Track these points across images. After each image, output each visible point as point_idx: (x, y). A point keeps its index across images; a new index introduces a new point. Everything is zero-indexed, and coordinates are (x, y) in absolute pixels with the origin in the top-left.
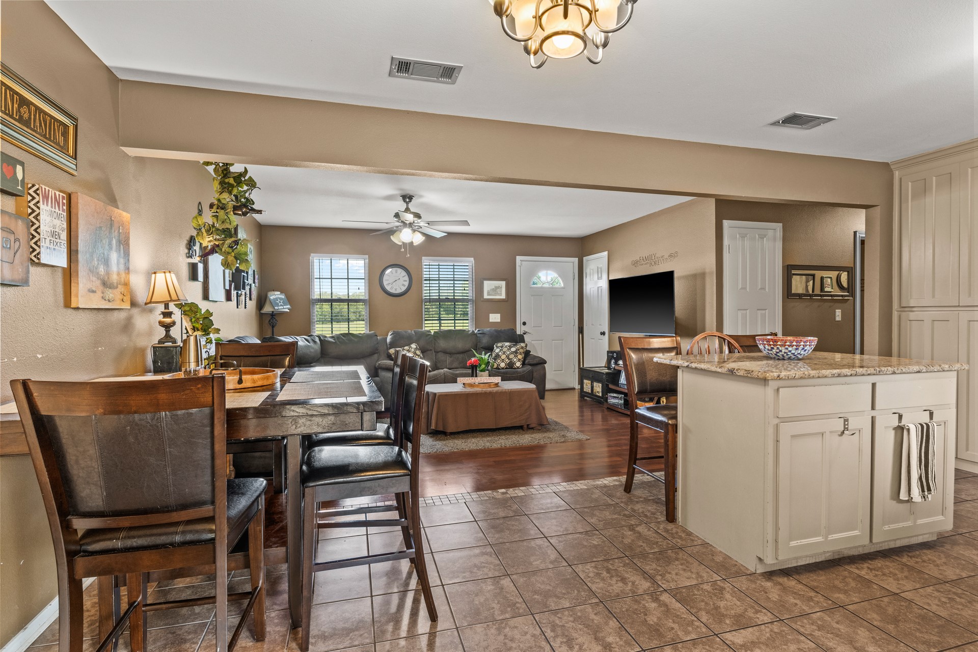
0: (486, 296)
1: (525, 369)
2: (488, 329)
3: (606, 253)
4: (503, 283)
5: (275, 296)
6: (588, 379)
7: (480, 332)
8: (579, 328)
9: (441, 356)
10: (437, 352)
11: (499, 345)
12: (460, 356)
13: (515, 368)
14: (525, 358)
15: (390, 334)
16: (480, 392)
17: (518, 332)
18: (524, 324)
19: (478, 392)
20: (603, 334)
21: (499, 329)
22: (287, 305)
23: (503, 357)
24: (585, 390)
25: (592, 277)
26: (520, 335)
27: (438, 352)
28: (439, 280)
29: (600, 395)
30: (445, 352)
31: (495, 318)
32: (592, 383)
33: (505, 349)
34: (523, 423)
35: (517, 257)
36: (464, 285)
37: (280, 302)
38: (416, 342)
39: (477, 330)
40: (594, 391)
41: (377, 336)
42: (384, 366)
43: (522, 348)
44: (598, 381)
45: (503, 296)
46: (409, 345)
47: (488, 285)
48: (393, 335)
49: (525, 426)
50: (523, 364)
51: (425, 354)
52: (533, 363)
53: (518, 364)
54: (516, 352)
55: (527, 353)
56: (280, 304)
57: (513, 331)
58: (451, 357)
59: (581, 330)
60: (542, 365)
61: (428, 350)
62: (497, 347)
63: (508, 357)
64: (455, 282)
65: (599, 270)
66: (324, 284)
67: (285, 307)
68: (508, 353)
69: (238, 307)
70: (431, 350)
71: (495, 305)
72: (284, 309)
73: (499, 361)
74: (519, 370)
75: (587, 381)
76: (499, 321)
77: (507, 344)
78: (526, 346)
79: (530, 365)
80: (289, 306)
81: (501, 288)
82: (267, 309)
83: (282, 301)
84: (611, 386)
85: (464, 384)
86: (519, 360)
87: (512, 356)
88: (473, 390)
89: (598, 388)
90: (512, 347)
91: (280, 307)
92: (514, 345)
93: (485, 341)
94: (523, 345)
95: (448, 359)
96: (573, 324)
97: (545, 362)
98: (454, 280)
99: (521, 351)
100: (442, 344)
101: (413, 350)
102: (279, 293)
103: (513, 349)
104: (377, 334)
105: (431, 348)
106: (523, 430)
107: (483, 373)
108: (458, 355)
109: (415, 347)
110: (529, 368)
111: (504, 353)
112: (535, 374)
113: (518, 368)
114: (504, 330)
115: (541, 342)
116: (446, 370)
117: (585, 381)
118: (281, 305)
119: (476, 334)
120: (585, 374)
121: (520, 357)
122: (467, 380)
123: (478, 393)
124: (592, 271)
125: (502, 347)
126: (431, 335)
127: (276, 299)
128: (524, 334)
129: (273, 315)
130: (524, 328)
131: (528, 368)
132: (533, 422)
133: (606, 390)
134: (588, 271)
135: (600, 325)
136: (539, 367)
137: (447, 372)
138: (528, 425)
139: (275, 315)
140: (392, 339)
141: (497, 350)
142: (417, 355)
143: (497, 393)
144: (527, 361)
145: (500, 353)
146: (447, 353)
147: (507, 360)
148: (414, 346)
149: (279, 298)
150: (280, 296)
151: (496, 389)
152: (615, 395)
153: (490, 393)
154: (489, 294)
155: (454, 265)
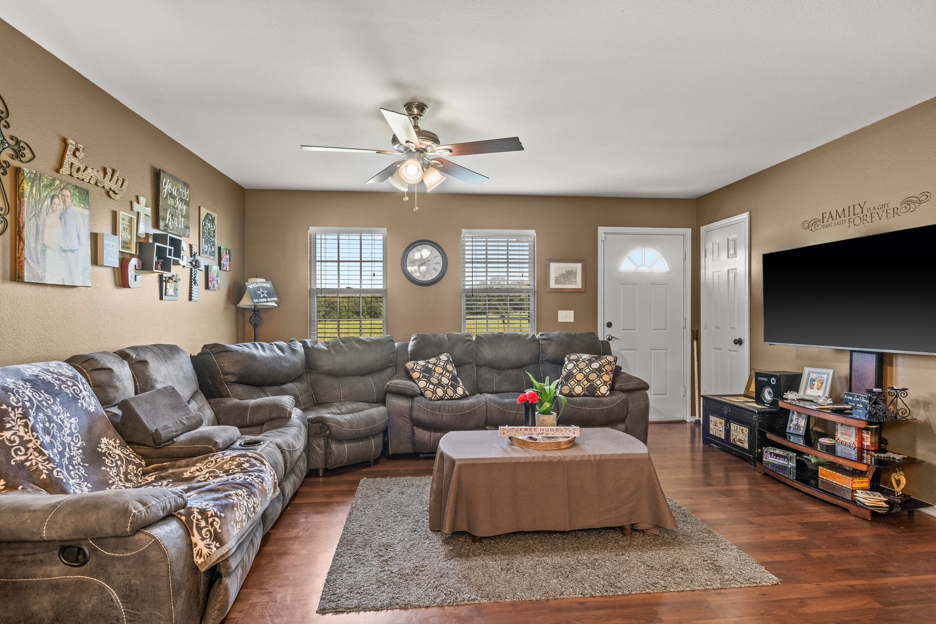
0: (553, 285)
1: (614, 398)
2: (556, 333)
3: (745, 216)
4: (578, 267)
5: (255, 283)
6: (720, 415)
7: (544, 337)
8: (692, 331)
9: (486, 373)
10: (479, 366)
11: (573, 357)
12: (513, 372)
13: (599, 396)
14: (614, 381)
15: (412, 338)
16: (541, 460)
17: (601, 338)
18: (609, 325)
19: (536, 460)
20: (739, 342)
21: (573, 333)
22: (273, 297)
23: (580, 377)
24: (711, 432)
25: (716, 255)
26: (603, 342)
27: (481, 366)
28: (487, 263)
29: (746, 446)
30: (491, 366)
31: (566, 316)
32: (727, 423)
33: (582, 365)
34: (625, 522)
35: (600, 228)
36: (521, 270)
37: (263, 293)
38: (449, 350)
39: (540, 333)
40: (732, 438)
41: (393, 341)
42: (395, 390)
43: (609, 363)
44: (741, 422)
45: (578, 285)
46: (437, 355)
47: (556, 269)
48: (416, 341)
49: (628, 527)
50: (612, 389)
51: (461, 369)
52: (627, 387)
53: (604, 390)
54: (599, 370)
55: (617, 371)
56: (262, 296)
57: (594, 335)
58: (499, 375)
59: (696, 335)
60: (643, 392)
61: (465, 364)
62: (570, 361)
63: (586, 377)
64: (510, 265)
65: (732, 243)
66: (328, 268)
67: (269, 300)
68: (587, 371)
69: (161, 298)
70: (471, 363)
71: (566, 298)
72: (267, 302)
73: (572, 383)
74: (605, 399)
75: (717, 419)
76: (572, 320)
77: (586, 356)
78: (616, 360)
79: (623, 391)
80: (276, 299)
81: (576, 272)
82: (246, 302)
83: (266, 292)
84: (769, 436)
85: (510, 438)
86: (605, 383)
87: (593, 377)
88: (527, 455)
89: (740, 435)
90: (594, 362)
91: (261, 300)
92: (596, 358)
93: (551, 350)
94: (610, 358)
95: (495, 378)
96: (682, 326)
97: (647, 387)
98: (508, 263)
99: (608, 368)
100: (488, 353)
101: (442, 364)
102: (264, 280)
103: (595, 365)
104: (394, 339)
105: (471, 361)
106: (624, 535)
107: (546, 417)
108: (510, 372)
109: (446, 359)
110: (622, 396)
111: (581, 370)
112: (631, 406)
113: (603, 395)
114: (580, 334)
115: (634, 351)
116: (488, 396)
117: (712, 418)
118: (264, 297)
119: (537, 341)
120: (713, 406)
121: (606, 378)
122: (517, 431)
123: (535, 463)
124: (716, 247)
125: (577, 361)
126: (472, 341)
127: (258, 289)
128: (609, 339)
129: (256, 311)
130: (609, 332)
131: (620, 397)
132: (644, 521)
133: (760, 440)
134: (709, 246)
135: (733, 328)
136: (637, 395)
137: (490, 400)
138: (632, 525)
139: (257, 311)
140: (414, 346)
141: (570, 366)
142: (447, 371)
143: (573, 462)
144: (617, 386)
145: (574, 371)
146: (494, 368)
147: (585, 382)
148: (444, 357)
149: (263, 288)
150: (264, 285)
151: (570, 454)
152: (777, 451)
153: (560, 463)
154: (557, 282)
155: (508, 242)
